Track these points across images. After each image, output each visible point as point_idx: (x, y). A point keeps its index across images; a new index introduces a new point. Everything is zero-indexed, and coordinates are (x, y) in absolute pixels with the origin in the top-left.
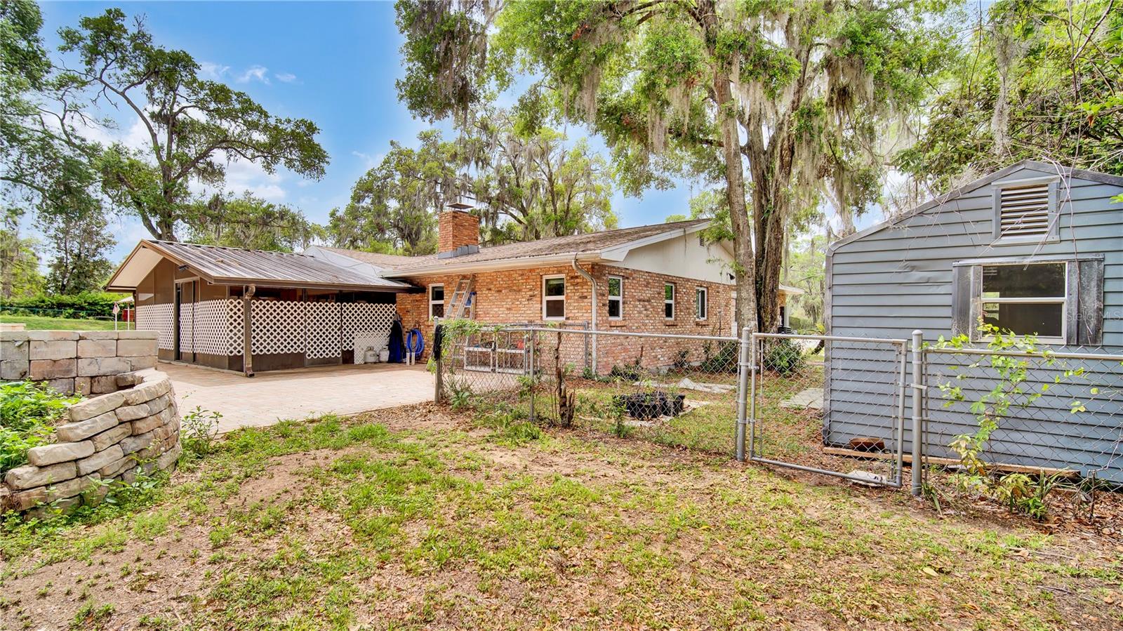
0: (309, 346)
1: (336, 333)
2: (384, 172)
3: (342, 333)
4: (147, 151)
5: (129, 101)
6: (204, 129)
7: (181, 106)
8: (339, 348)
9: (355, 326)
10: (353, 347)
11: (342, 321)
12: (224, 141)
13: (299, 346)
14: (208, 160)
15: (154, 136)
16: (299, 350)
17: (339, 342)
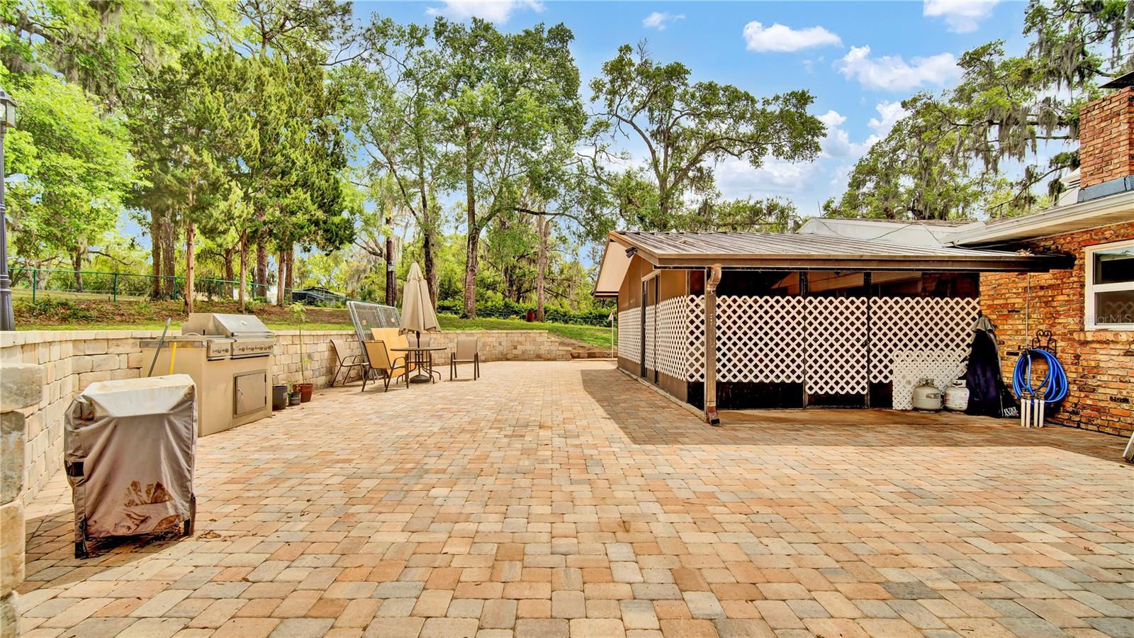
0: (811, 372)
1: (858, 351)
2: (893, 143)
3: (869, 351)
4: (646, 167)
5: (635, 127)
6: (694, 134)
7: (675, 117)
8: (863, 378)
9: (895, 340)
10: (891, 377)
11: (869, 329)
12: (712, 144)
13: (793, 372)
14: (698, 165)
15: (653, 152)
16: (793, 378)
17: (863, 367)
